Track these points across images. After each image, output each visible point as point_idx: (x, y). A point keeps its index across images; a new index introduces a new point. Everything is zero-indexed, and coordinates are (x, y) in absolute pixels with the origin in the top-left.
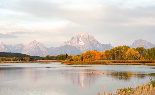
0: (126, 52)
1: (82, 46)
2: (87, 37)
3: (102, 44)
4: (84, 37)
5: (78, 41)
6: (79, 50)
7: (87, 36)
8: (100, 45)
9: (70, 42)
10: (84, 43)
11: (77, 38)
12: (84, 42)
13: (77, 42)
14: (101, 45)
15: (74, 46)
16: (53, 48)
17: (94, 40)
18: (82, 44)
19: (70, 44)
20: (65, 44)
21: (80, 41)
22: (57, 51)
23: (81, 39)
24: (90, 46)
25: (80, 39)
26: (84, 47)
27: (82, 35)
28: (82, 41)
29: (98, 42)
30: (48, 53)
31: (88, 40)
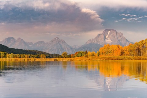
2: (115, 34)
4: (112, 34)
5: (105, 38)
8: (129, 43)
9: (95, 40)
10: (112, 41)
11: (104, 35)
12: (111, 40)
13: (103, 40)
15: (100, 44)
17: (123, 38)
18: (109, 42)
19: (95, 42)
20: (90, 42)
21: (107, 39)
25: (107, 37)
27: (109, 32)
28: (109, 38)
29: (127, 41)
30: (71, 52)
31: (116, 37)
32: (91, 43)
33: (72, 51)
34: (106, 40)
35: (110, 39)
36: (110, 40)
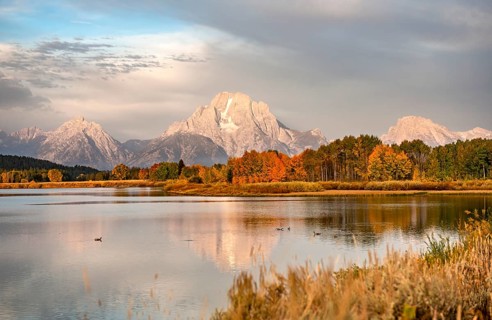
0: (369, 154)
1: (231, 136)
2: (247, 108)
3: (294, 131)
4: (237, 107)
5: (218, 120)
6: (221, 151)
7: (247, 104)
8: (287, 134)
9: (190, 124)
10: (237, 128)
11: (215, 109)
12: (237, 124)
13: (214, 123)
14: (292, 135)
15: (205, 135)
16: (138, 141)
17: (269, 118)
18: (229, 131)
19: (192, 129)
20: (176, 131)
21: (226, 121)
22: (152, 152)
23: (228, 114)
24: (256, 135)
25: (223, 115)
26: (235, 139)
27: (230, 101)
28: (230, 120)
29: (281, 125)
30: (121, 157)
31: (249, 116)
32: (179, 132)
33: (125, 156)
34: (221, 124)
35: (232, 120)
36: (232, 125)
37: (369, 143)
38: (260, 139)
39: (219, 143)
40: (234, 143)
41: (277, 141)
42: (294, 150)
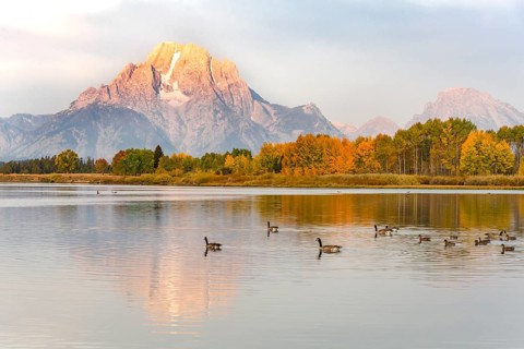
0: (462, 142)
1: (176, 111)
2: (204, 68)
3: (275, 106)
4: (187, 67)
5: (157, 85)
6: (160, 132)
7: (203, 62)
8: (265, 110)
9: (113, 91)
10: (187, 99)
11: (153, 69)
12: (186, 93)
13: (150, 90)
14: (272, 112)
15: (135, 110)
16: (29, 116)
17: (237, 85)
18: (173, 103)
19: (115, 100)
20: (91, 102)
21: (169, 89)
22: (52, 134)
23: (173, 77)
24: (216, 112)
25: (165, 78)
26: (183, 117)
27: (176, 57)
28: (175, 85)
29: (255, 96)
30: (2, 141)
31: (206, 81)
32: (95, 104)
33: (9, 139)
34: (162, 93)
35: (179, 86)
36: (179, 94)
37: (461, 128)
38: (223, 118)
39: (157, 122)
40: (181, 123)
41: (249, 121)
42: (276, 136)
